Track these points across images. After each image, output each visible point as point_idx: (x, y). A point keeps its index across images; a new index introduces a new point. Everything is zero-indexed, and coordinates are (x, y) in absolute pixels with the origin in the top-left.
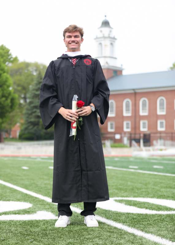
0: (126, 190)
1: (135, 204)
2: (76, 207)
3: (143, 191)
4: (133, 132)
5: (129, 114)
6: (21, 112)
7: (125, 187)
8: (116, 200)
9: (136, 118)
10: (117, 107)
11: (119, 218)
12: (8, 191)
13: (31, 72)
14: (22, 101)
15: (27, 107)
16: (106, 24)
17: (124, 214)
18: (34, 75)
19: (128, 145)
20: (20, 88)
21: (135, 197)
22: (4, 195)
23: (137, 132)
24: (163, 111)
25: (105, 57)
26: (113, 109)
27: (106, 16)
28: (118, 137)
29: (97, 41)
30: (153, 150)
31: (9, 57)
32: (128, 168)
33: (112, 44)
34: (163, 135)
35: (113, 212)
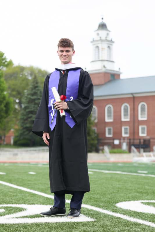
6: (16, 117)
7: (145, 191)
10: (114, 112)
12: (27, 195)
13: (26, 76)
14: (17, 106)
15: (22, 112)
16: (103, 26)
18: (29, 80)
19: (127, 151)
20: (14, 93)
23: (136, 137)
25: (102, 60)
26: (111, 114)
27: (102, 19)
28: (117, 142)
29: (94, 44)
30: (154, 156)
31: (4, 61)
33: (109, 47)
35: (147, 214)
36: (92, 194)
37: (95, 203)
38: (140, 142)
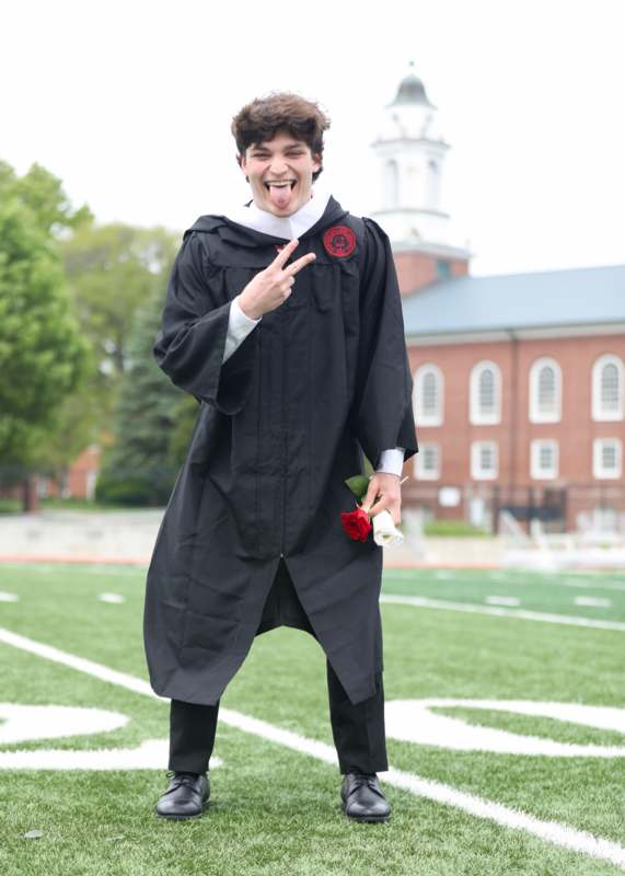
0: (470, 677)
1: (502, 722)
2: (285, 728)
3: (534, 682)
4: (506, 482)
5: (493, 418)
6: (103, 404)
7: (470, 667)
8: (434, 709)
9: (515, 430)
10: (449, 392)
11: (442, 767)
12: (44, 671)
14: (107, 367)
15: (124, 385)
17: (459, 754)
18: (150, 274)
19: (488, 528)
20: (98, 319)
21: (503, 697)
22: (30, 685)
23: (521, 481)
24: (614, 408)
25: (408, 211)
26: (433, 400)
27: (412, 64)
28: (449, 497)
29: (382, 154)
30: (578, 546)
31: (61, 208)
32: (481, 602)
33: (432, 164)
34: (612, 494)
35: (423, 748)
36: (276, 674)
37: (262, 705)
38: (531, 499)
